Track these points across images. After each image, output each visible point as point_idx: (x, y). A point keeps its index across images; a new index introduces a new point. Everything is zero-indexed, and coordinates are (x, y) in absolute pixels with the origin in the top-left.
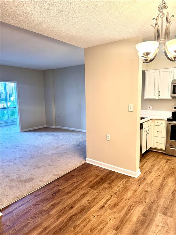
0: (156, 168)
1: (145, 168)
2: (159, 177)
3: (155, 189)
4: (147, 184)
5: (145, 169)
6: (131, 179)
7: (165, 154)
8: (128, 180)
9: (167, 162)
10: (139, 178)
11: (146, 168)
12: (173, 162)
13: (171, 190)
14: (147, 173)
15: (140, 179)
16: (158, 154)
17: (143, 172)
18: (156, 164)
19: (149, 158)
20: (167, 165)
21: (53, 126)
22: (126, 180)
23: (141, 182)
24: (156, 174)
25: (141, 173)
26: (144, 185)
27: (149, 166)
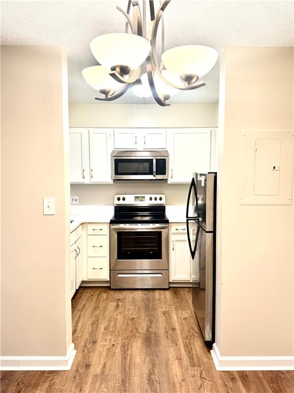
0: (102, 328)
1: (81, 334)
2: (113, 349)
3: (114, 387)
4: (96, 376)
5: (81, 336)
6: (57, 380)
7: (109, 288)
8: (50, 386)
9: (118, 306)
10: (75, 368)
11: (83, 334)
12: (127, 304)
13: (145, 375)
14: (89, 347)
15: (77, 371)
16: (98, 292)
17: (80, 349)
18: (101, 317)
19: (82, 305)
20: (120, 313)
22: (46, 385)
23: (81, 379)
24: (107, 343)
25: (76, 351)
26: (89, 384)
27: (89, 328)
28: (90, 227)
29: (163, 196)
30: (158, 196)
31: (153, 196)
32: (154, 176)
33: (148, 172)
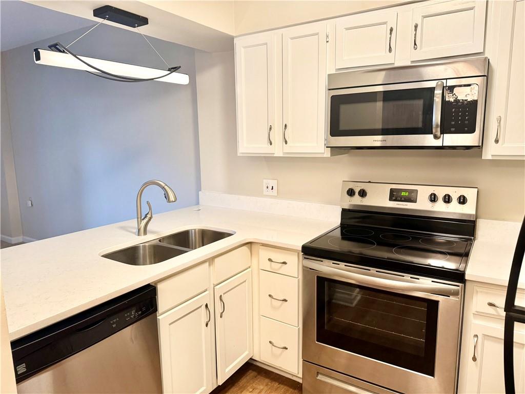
21: (11, 236)
28: (265, 254)
29: (471, 194)
30: (455, 193)
31: (441, 192)
32: (436, 137)
33: (420, 125)
